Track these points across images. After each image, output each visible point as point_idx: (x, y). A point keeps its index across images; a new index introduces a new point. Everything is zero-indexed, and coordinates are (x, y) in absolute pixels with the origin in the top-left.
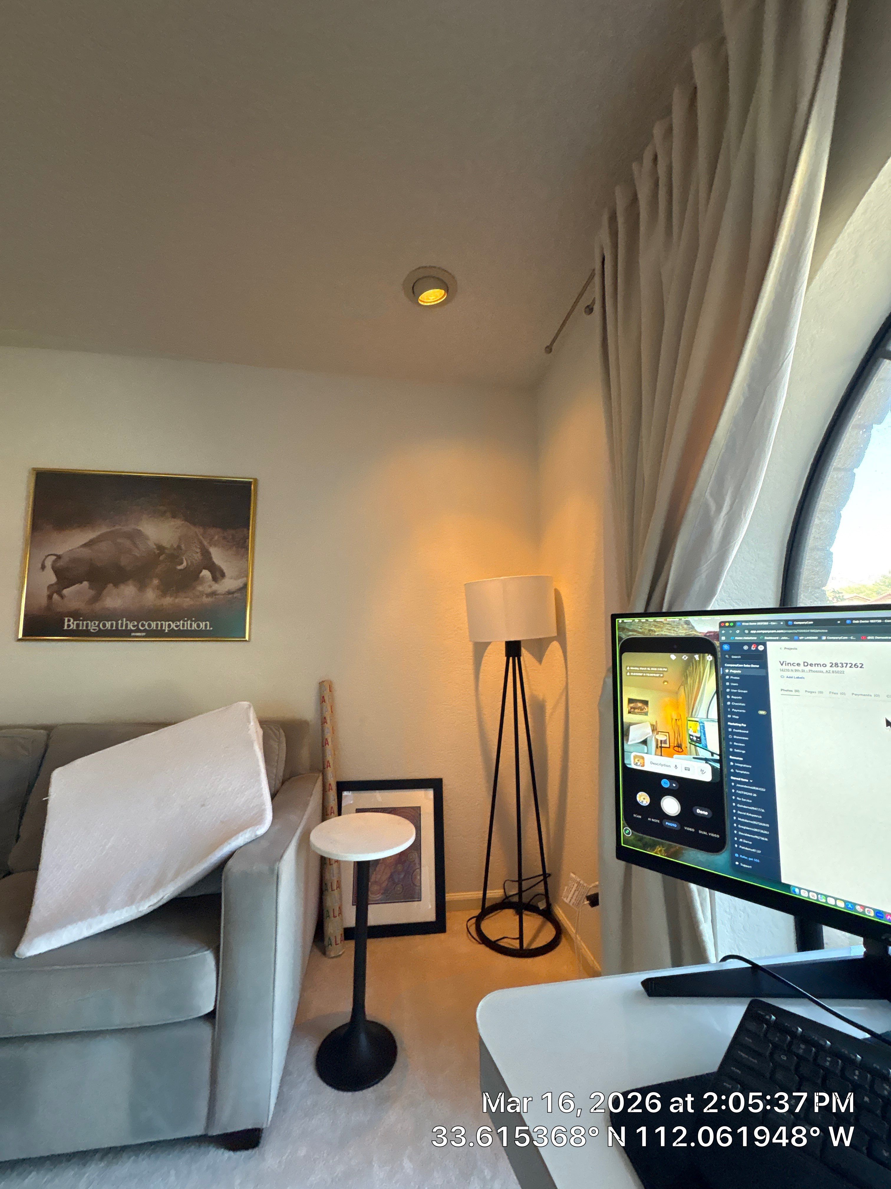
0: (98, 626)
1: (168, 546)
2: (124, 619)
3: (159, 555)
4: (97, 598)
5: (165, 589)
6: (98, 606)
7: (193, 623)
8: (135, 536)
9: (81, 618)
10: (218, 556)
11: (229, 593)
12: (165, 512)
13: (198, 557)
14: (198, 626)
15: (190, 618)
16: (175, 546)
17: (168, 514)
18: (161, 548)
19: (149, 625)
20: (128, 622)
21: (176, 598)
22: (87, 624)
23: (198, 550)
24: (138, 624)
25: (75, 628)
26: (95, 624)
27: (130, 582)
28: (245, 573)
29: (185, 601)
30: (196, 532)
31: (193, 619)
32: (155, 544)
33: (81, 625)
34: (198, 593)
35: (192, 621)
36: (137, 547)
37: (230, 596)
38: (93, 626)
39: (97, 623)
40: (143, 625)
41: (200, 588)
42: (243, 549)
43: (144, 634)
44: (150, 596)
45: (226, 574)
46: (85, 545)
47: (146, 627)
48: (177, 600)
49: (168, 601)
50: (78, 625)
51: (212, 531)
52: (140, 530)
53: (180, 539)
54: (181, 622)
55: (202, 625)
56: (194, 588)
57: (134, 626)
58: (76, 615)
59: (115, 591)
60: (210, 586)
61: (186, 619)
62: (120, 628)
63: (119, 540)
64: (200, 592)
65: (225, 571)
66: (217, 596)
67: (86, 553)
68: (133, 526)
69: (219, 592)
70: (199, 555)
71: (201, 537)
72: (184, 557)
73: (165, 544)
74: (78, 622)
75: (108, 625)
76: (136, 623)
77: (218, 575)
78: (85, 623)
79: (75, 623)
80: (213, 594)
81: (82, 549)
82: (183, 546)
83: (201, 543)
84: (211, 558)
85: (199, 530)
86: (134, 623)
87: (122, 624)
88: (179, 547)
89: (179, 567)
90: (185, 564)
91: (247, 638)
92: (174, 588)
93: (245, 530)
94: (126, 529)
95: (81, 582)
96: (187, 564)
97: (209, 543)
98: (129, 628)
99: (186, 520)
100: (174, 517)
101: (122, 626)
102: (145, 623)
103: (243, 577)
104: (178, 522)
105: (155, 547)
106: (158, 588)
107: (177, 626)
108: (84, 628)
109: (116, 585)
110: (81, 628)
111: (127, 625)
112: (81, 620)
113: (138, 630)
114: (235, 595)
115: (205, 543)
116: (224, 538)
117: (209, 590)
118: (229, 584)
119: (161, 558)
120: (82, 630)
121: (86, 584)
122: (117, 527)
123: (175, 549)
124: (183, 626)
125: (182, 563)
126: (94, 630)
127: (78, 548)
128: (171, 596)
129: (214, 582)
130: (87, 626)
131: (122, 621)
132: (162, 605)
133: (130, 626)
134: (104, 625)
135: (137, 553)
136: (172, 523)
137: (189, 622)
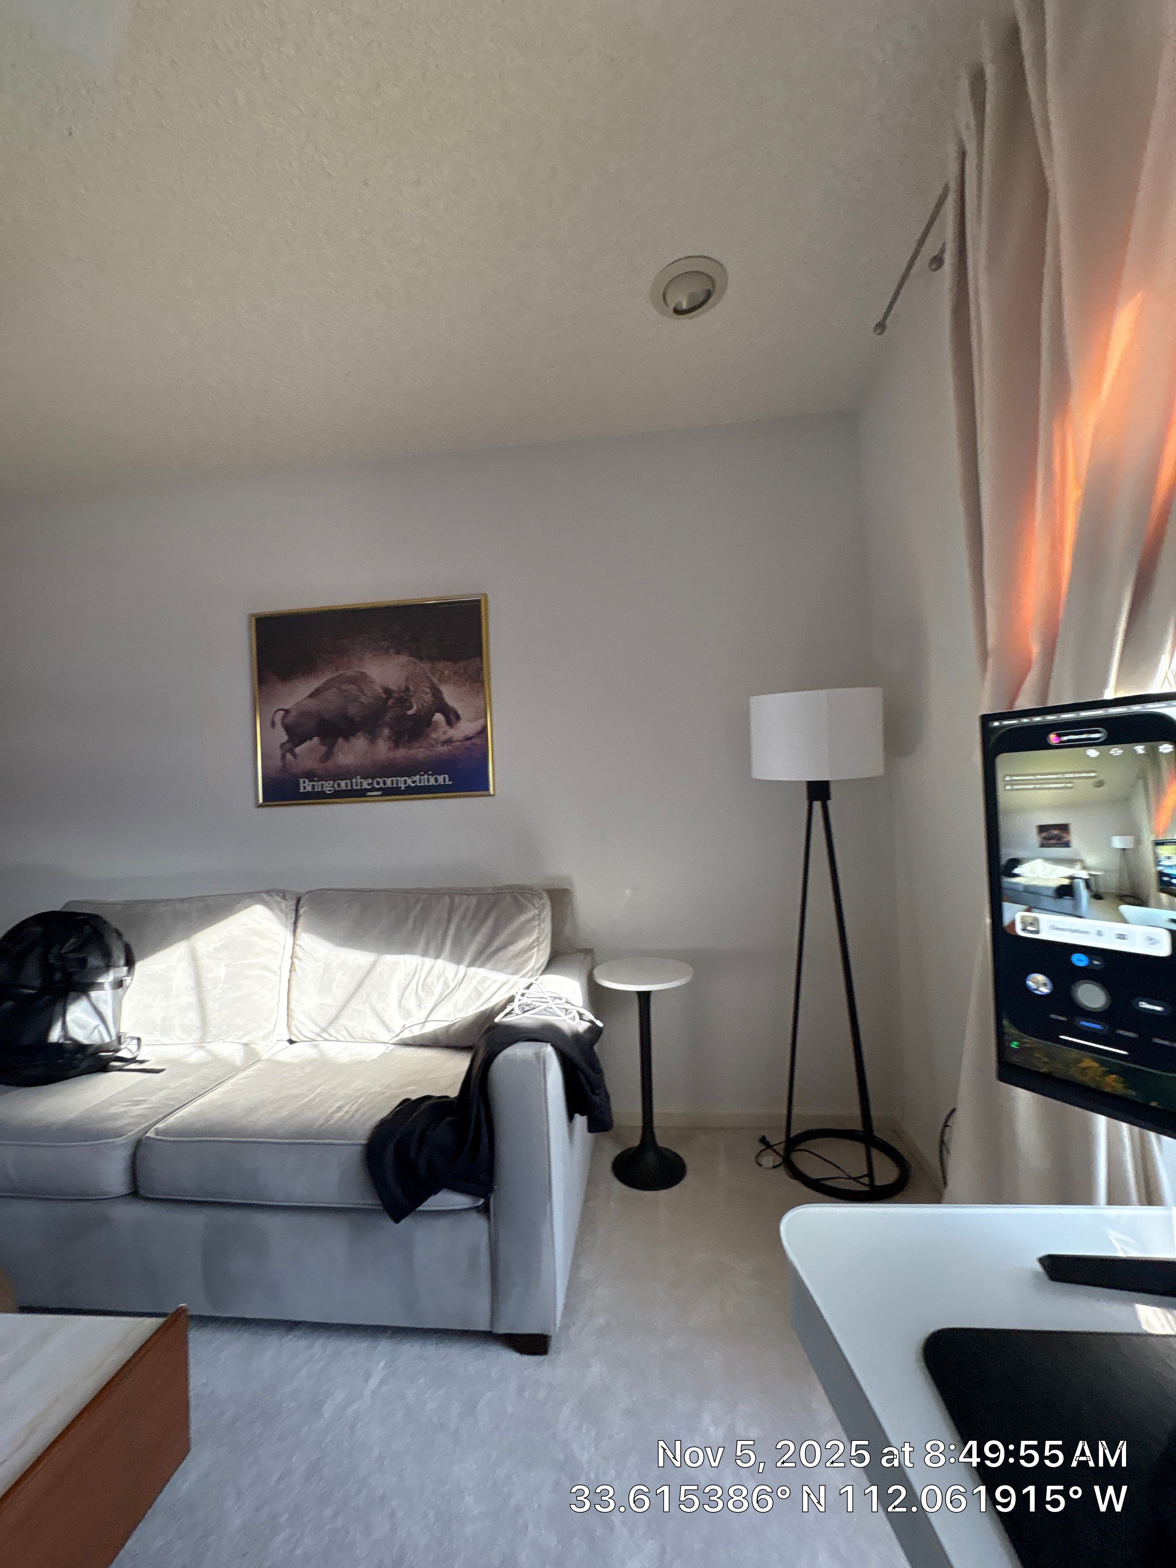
0: (333, 787)
1: (396, 689)
2: (358, 777)
3: (387, 699)
4: (328, 755)
5: (397, 741)
6: (330, 764)
7: (430, 777)
8: (360, 680)
9: (316, 779)
10: (450, 695)
11: (468, 738)
12: (388, 648)
13: (428, 697)
14: (436, 780)
15: (426, 773)
16: (403, 688)
17: (392, 651)
18: (387, 691)
19: (385, 783)
20: (362, 780)
21: (409, 749)
22: (322, 785)
23: (428, 690)
24: (373, 780)
25: (310, 790)
26: (329, 784)
27: (360, 734)
28: (482, 714)
29: (419, 752)
30: (423, 668)
31: (430, 773)
32: (382, 688)
33: (316, 787)
34: (433, 742)
35: (429, 775)
36: (362, 692)
37: (469, 742)
38: (328, 787)
39: (332, 782)
40: (378, 783)
41: (434, 735)
42: (479, 684)
43: (379, 793)
44: (383, 750)
45: (461, 716)
46: (311, 696)
47: (382, 785)
48: (410, 752)
49: (401, 753)
50: (313, 786)
51: (441, 665)
52: (365, 673)
53: (407, 679)
54: (418, 777)
55: (441, 779)
56: (428, 737)
57: (369, 784)
58: (310, 775)
59: (346, 745)
60: (445, 733)
61: (422, 773)
62: (355, 788)
63: (344, 687)
64: (436, 740)
65: (460, 712)
66: (454, 744)
67: (313, 704)
68: (356, 669)
69: (454, 739)
70: (429, 695)
71: (430, 675)
72: (413, 700)
73: (394, 687)
74: (313, 783)
75: (343, 783)
76: (370, 781)
77: (452, 717)
78: (320, 783)
79: (311, 783)
80: (449, 741)
81: (310, 700)
82: (411, 688)
83: (431, 681)
84: (442, 699)
85: (427, 666)
86: (368, 781)
87: (357, 782)
88: (407, 689)
89: (410, 712)
90: (415, 708)
91: (492, 792)
92: (406, 737)
93: (478, 659)
94: (349, 673)
95: (311, 738)
96: (418, 707)
97: (439, 680)
98: (363, 788)
99: (410, 655)
100: (398, 653)
101: (357, 786)
102: (379, 779)
103: (480, 719)
104: (404, 659)
105: (381, 690)
106: (389, 737)
107: (414, 782)
108: (320, 790)
109: (346, 739)
110: (316, 790)
111: (361, 783)
112: (316, 781)
113: (374, 789)
114: (474, 741)
115: (435, 680)
116: (455, 673)
117: (444, 738)
118: (466, 728)
119: (390, 702)
120: (318, 792)
121: (316, 739)
122: (341, 672)
123: (403, 692)
124: (420, 783)
125: (411, 708)
126: (330, 791)
127: (304, 700)
128: (404, 747)
129: (448, 727)
130: (322, 788)
131: (356, 779)
132: (395, 759)
133: (365, 785)
134: (339, 785)
135: (363, 699)
136: (397, 661)
137: (426, 776)
